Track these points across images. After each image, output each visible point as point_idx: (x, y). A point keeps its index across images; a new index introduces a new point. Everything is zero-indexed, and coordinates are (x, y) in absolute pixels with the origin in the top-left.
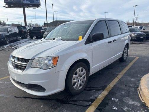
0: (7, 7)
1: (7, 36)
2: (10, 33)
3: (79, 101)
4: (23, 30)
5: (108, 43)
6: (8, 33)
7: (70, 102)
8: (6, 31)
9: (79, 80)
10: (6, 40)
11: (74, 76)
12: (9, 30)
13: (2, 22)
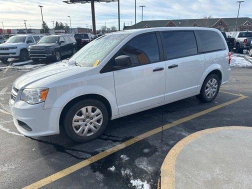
0: (69, 2)
1: (57, 50)
2: (62, 44)
3: (78, 151)
4: (83, 40)
5: (154, 71)
6: (60, 44)
7: (67, 151)
8: (56, 42)
9: (88, 124)
10: (55, 56)
11: (76, 117)
12: (60, 41)
13: (65, 25)
